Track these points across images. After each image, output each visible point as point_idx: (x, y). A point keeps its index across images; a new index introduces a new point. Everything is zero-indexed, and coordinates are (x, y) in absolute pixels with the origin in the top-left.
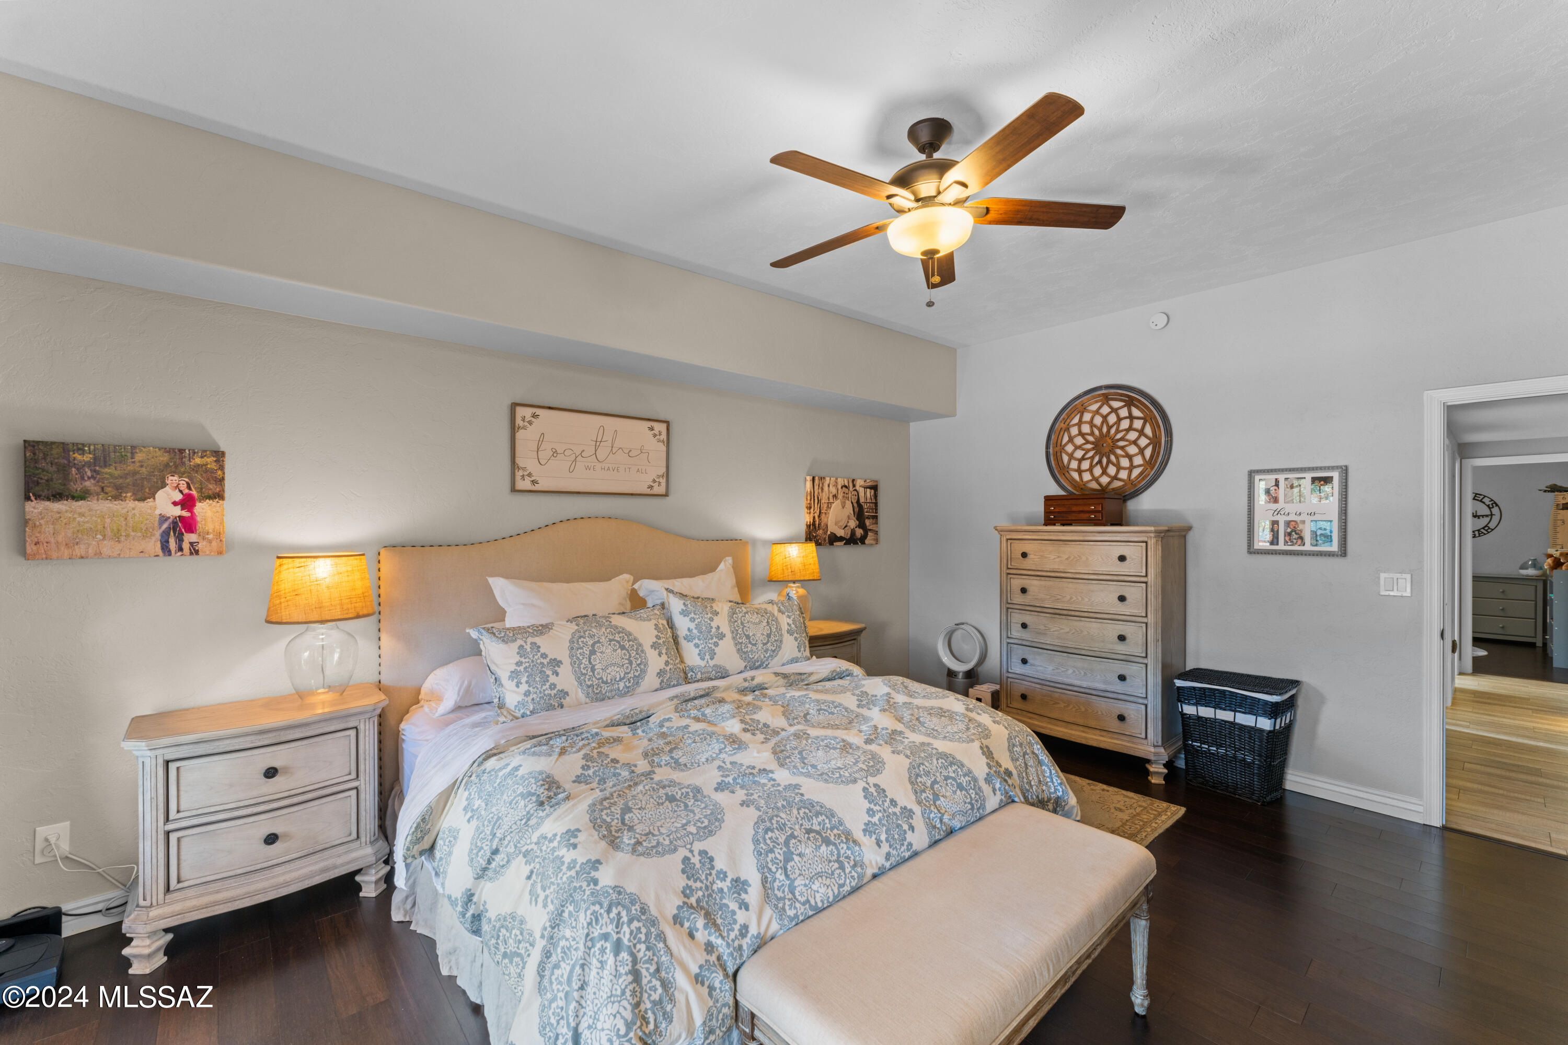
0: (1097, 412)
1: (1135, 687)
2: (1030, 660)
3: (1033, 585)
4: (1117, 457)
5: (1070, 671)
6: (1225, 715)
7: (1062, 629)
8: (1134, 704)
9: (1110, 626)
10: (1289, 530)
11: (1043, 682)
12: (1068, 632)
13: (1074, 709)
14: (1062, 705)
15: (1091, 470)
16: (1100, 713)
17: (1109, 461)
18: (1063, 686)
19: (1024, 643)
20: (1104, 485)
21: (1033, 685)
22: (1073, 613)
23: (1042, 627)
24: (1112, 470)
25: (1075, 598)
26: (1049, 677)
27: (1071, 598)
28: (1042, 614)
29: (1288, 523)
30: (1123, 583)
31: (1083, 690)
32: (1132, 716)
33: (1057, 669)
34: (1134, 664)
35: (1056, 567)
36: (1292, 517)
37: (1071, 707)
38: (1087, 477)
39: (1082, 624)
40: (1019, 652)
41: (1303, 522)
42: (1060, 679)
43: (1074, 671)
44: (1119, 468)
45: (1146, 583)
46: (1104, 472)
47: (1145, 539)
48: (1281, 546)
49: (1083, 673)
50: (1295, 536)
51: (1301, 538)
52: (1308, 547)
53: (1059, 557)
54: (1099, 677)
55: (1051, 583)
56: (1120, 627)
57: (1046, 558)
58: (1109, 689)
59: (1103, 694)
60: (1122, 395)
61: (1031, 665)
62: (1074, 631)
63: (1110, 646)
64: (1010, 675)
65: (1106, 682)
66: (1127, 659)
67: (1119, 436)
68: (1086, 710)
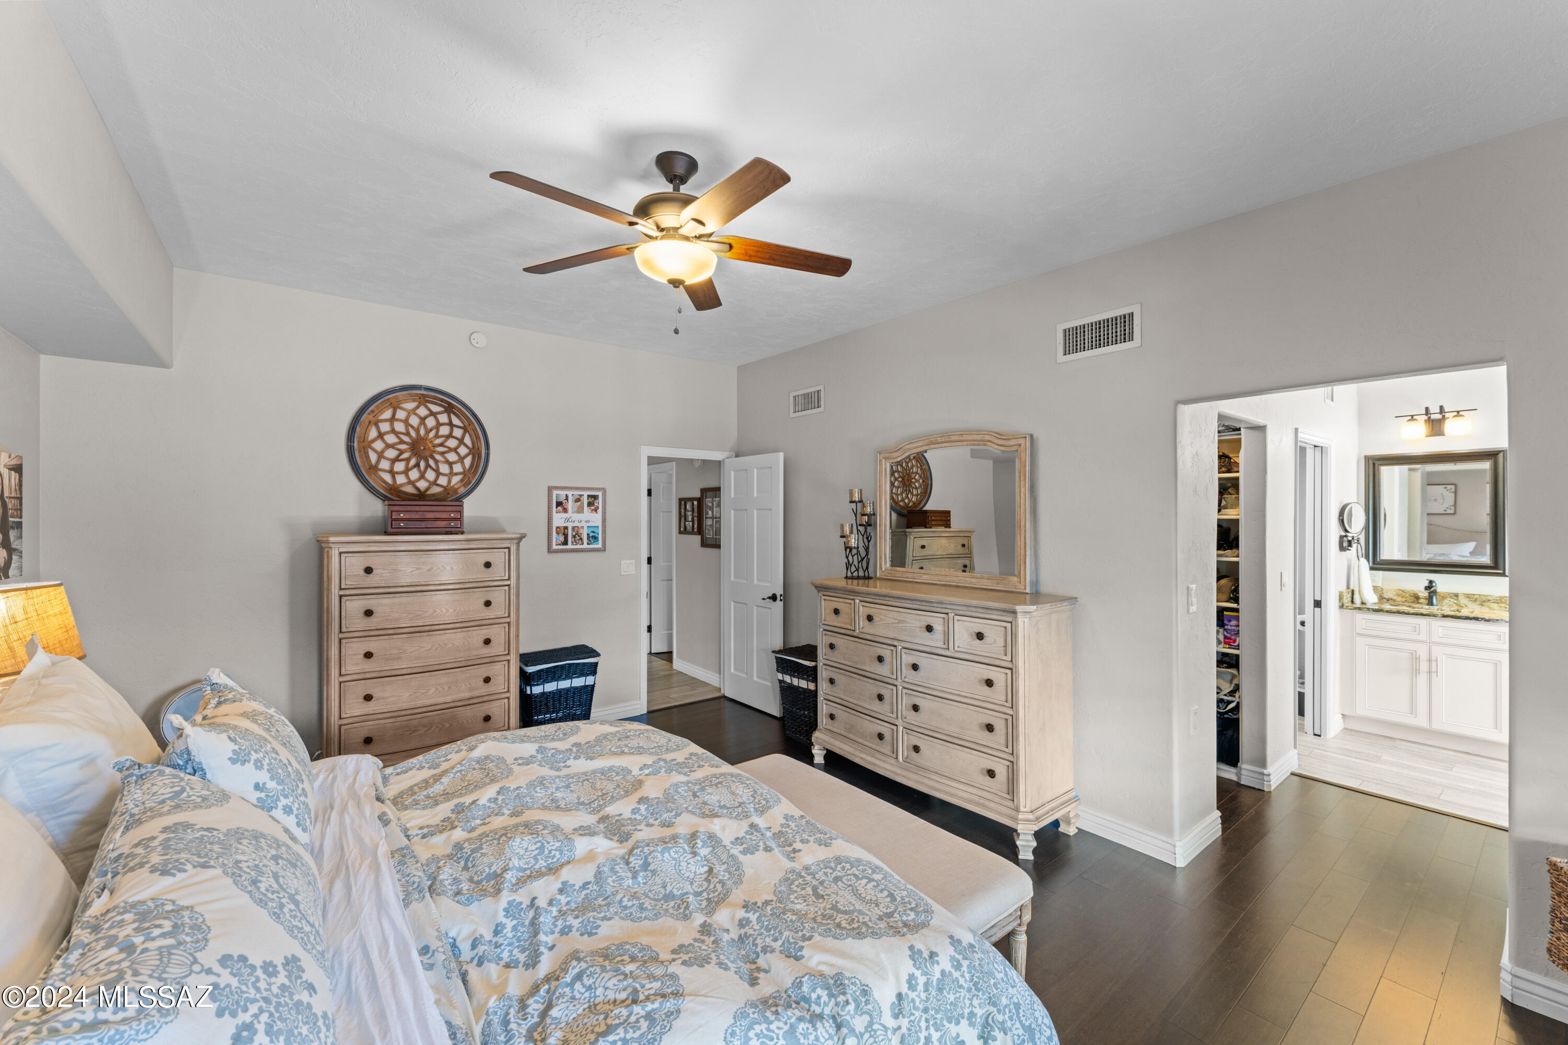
0: (413, 411)
1: (498, 685)
2: (376, 693)
3: (381, 605)
4: (436, 462)
5: (433, 690)
6: (564, 684)
7: (421, 647)
8: (498, 701)
9: (475, 633)
10: (574, 533)
11: (395, 714)
12: (430, 649)
13: (437, 729)
14: (422, 730)
15: (406, 472)
16: (465, 722)
17: (428, 466)
18: (424, 710)
19: (368, 676)
20: (422, 489)
21: (383, 721)
22: (437, 627)
23: (395, 651)
24: (430, 475)
25: (438, 611)
26: (404, 706)
27: (435, 611)
28: (396, 636)
29: (573, 528)
30: (488, 589)
31: (447, 706)
32: (496, 713)
33: (416, 692)
34: (497, 663)
35: (414, 580)
36: (576, 524)
37: (434, 727)
38: (401, 479)
39: (446, 637)
40: (362, 688)
41: (583, 527)
42: (420, 703)
43: (437, 689)
44: (438, 474)
45: (509, 585)
46: (422, 476)
47: (509, 546)
48: (570, 546)
49: (446, 688)
50: (578, 538)
51: (581, 539)
52: (585, 546)
53: (418, 569)
54: (464, 686)
55: (408, 599)
56: (484, 632)
57: (400, 571)
58: (474, 696)
59: (468, 703)
60: (442, 400)
61: (378, 699)
62: (437, 646)
63: (475, 653)
64: (344, 722)
65: (471, 689)
66: (492, 661)
67: (438, 441)
68: (451, 725)
